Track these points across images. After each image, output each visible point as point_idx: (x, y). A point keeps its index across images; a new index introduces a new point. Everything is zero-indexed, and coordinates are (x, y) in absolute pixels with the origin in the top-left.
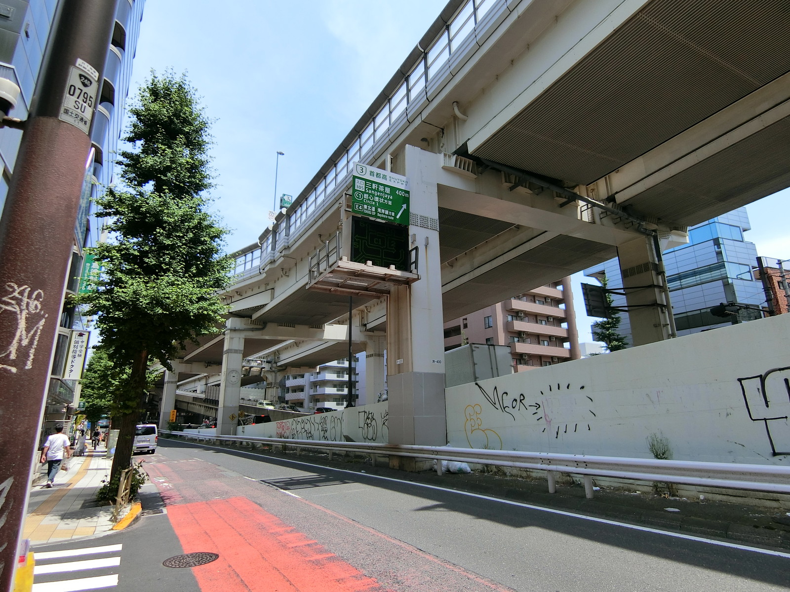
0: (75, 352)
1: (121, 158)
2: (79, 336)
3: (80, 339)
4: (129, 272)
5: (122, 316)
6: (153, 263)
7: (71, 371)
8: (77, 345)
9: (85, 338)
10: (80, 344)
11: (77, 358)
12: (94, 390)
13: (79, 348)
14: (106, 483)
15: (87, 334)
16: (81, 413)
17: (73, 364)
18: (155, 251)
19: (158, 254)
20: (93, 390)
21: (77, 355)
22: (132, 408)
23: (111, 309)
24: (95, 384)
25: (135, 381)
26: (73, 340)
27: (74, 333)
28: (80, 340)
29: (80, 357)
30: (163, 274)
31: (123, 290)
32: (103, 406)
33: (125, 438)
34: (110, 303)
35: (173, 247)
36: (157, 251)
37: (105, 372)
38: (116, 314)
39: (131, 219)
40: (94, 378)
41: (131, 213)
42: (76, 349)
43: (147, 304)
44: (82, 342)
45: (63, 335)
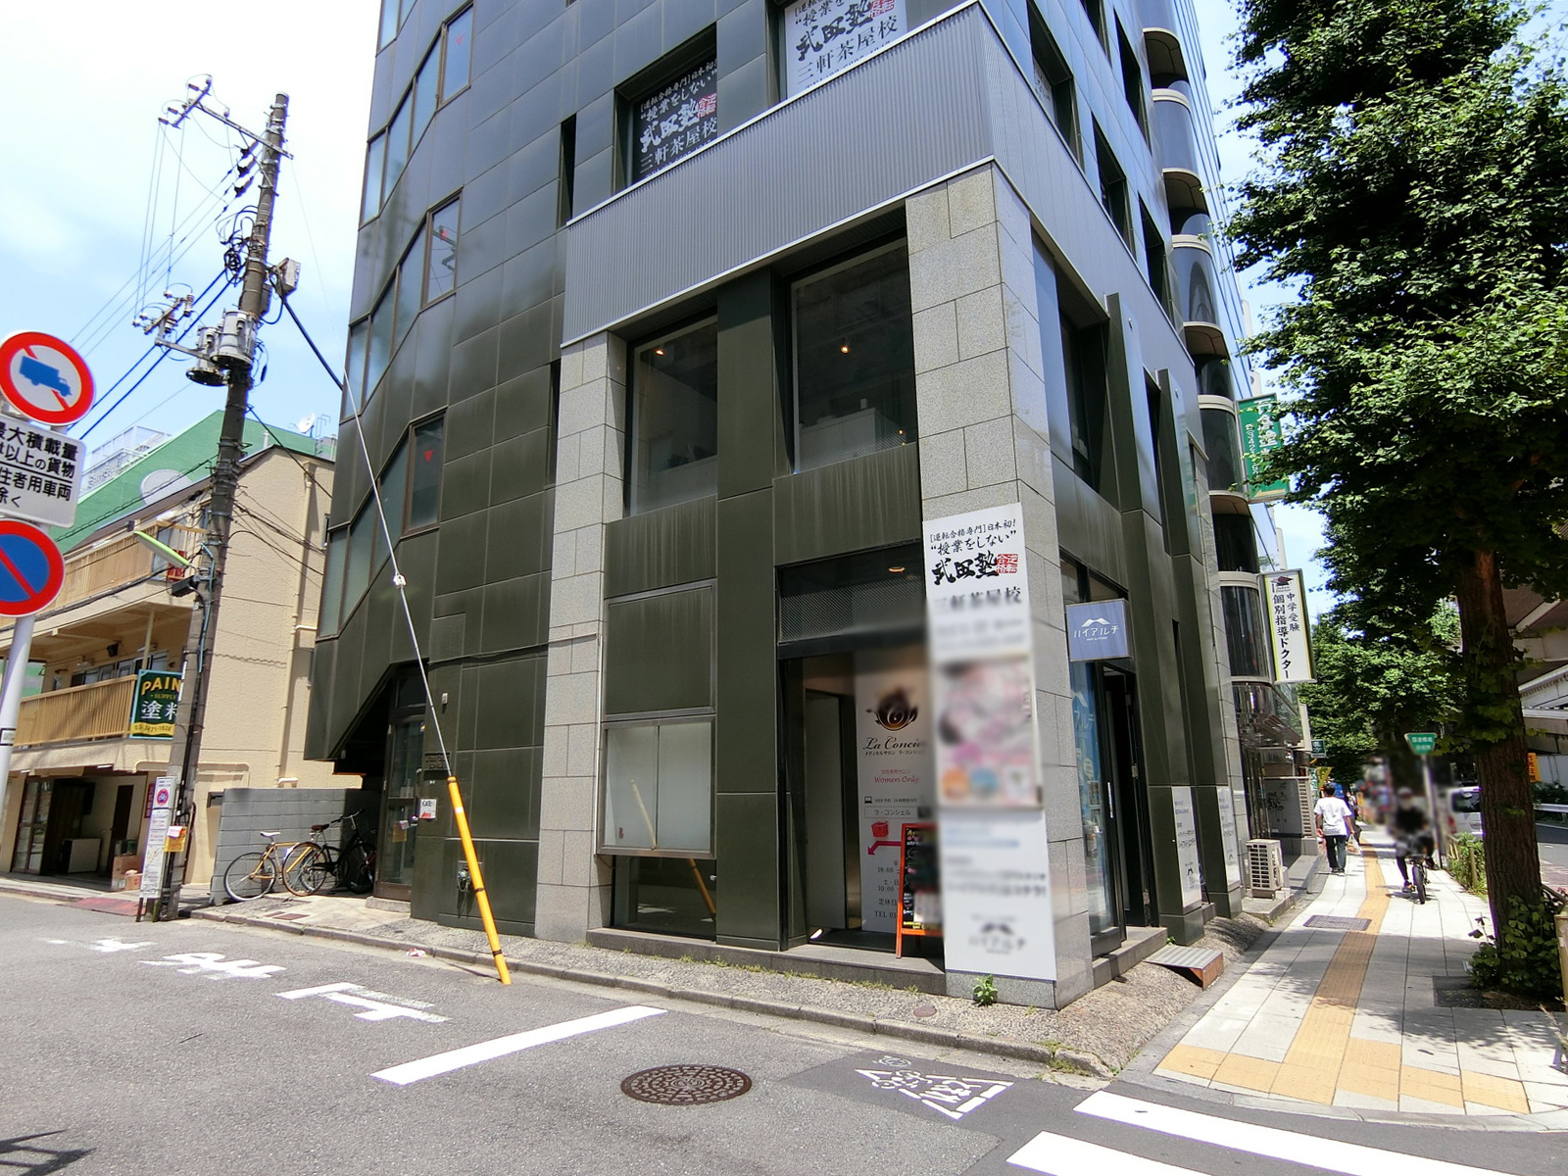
0: (1281, 620)
1: (1247, 109)
2: (1279, 584)
3: (1284, 592)
4: (1372, 341)
5: (1398, 457)
6: (1433, 289)
7: (1287, 663)
8: (1280, 604)
9: (1294, 585)
10: (1287, 601)
11: (1291, 634)
12: (1327, 719)
13: (1288, 613)
14: (1483, 939)
15: (1295, 577)
16: (1320, 762)
17: (1286, 647)
18: (1428, 257)
19: (1442, 260)
20: (1325, 718)
21: (1288, 625)
22: (1500, 725)
23: (1359, 449)
24: (1325, 705)
25: (1485, 647)
26: (1271, 596)
27: (1268, 581)
28: (1286, 594)
29: (1296, 632)
30: (1475, 308)
31: (1375, 386)
32: (1356, 751)
33: (1507, 814)
34: (1350, 435)
35: (1478, 222)
36: (1433, 255)
37: (1348, 671)
38: (1379, 456)
39: (1326, 208)
40: (1320, 693)
41: (1320, 194)
42: (1281, 614)
43: (1468, 392)
44: (1291, 596)
45: (1248, 588)
